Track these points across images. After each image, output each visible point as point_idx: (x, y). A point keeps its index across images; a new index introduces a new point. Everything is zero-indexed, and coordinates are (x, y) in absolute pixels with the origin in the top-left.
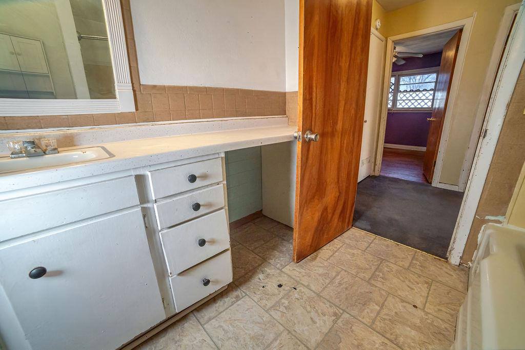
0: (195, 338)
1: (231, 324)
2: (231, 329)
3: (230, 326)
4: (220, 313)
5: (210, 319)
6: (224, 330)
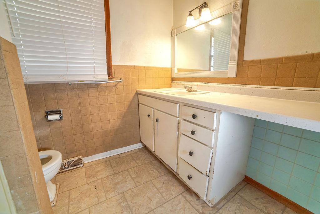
0: (174, 191)
1: (181, 208)
2: (178, 208)
3: (180, 208)
4: (189, 203)
5: (185, 197)
6: (178, 204)
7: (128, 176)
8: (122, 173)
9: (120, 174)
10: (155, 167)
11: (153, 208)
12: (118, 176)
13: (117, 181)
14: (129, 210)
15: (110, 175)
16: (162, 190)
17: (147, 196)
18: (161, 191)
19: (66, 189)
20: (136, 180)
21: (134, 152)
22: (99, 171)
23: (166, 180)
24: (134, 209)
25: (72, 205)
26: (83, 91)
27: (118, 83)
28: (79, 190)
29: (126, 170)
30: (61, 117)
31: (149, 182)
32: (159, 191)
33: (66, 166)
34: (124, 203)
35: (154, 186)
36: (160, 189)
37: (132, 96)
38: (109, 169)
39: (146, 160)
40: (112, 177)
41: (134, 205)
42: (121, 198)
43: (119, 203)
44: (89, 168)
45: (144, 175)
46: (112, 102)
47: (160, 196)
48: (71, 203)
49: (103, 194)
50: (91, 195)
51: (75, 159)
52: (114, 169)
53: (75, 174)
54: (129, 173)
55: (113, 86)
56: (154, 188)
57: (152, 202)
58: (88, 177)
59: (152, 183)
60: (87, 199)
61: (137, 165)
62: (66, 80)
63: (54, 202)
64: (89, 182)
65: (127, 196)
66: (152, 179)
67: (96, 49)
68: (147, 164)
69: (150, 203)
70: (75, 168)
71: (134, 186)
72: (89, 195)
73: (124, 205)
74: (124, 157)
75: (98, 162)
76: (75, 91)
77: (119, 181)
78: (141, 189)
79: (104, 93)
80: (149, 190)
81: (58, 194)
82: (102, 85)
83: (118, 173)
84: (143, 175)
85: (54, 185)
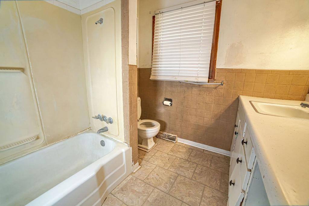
7: (193, 168)
8: (191, 163)
9: (190, 163)
10: (223, 180)
11: (184, 201)
12: (187, 163)
13: (183, 165)
14: (171, 186)
15: (184, 158)
16: (205, 199)
17: (190, 191)
18: (203, 198)
19: (157, 149)
20: (195, 175)
21: (218, 156)
22: (179, 152)
23: (218, 197)
24: (174, 188)
25: (153, 158)
26: (188, 88)
27: (219, 86)
28: (161, 154)
29: (197, 164)
30: (171, 105)
31: (203, 185)
32: (202, 197)
33: (166, 137)
34: (173, 180)
35: (203, 191)
36: (205, 198)
37: (232, 100)
38: (187, 155)
39: (221, 168)
40: (183, 160)
41: (177, 187)
42: (175, 176)
43: (171, 178)
44: (177, 145)
45: (206, 177)
46: (209, 102)
47: (198, 201)
48: (153, 157)
49: (169, 165)
50: (163, 161)
51: (173, 135)
52: (190, 157)
53: (167, 144)
54: (196, 167)
55: (214, 88)
56: (202, 192)
57: (188, 197)
58: (172, 151)
59: (204, 188)
60: (160, 161)
61: (209, 166)
62: (177, 79)
63: (149, 151)
64: (169, 153)
65: (179, 178)
66: (207, 185)
67: (202, 55)
68: (218, 172)
69: (186, 197)
70: (170, 141)
71: (189, 177)
72: (163, 160)
73: (171, 180)
74: (206, 155)
75: (185, 146)
76: (183, 87)
77: (184, 166)
78: (192, 183)
79: (204, 92)
80: (196, 189)
81: (153, 148)
82: (203, 86)
83: (189, 162)
84: (204, 177)
85: (154, 143)
